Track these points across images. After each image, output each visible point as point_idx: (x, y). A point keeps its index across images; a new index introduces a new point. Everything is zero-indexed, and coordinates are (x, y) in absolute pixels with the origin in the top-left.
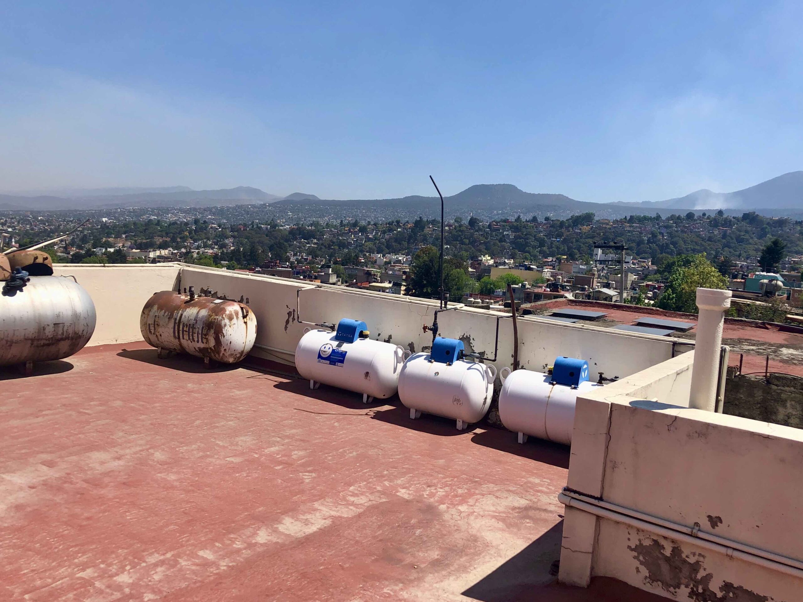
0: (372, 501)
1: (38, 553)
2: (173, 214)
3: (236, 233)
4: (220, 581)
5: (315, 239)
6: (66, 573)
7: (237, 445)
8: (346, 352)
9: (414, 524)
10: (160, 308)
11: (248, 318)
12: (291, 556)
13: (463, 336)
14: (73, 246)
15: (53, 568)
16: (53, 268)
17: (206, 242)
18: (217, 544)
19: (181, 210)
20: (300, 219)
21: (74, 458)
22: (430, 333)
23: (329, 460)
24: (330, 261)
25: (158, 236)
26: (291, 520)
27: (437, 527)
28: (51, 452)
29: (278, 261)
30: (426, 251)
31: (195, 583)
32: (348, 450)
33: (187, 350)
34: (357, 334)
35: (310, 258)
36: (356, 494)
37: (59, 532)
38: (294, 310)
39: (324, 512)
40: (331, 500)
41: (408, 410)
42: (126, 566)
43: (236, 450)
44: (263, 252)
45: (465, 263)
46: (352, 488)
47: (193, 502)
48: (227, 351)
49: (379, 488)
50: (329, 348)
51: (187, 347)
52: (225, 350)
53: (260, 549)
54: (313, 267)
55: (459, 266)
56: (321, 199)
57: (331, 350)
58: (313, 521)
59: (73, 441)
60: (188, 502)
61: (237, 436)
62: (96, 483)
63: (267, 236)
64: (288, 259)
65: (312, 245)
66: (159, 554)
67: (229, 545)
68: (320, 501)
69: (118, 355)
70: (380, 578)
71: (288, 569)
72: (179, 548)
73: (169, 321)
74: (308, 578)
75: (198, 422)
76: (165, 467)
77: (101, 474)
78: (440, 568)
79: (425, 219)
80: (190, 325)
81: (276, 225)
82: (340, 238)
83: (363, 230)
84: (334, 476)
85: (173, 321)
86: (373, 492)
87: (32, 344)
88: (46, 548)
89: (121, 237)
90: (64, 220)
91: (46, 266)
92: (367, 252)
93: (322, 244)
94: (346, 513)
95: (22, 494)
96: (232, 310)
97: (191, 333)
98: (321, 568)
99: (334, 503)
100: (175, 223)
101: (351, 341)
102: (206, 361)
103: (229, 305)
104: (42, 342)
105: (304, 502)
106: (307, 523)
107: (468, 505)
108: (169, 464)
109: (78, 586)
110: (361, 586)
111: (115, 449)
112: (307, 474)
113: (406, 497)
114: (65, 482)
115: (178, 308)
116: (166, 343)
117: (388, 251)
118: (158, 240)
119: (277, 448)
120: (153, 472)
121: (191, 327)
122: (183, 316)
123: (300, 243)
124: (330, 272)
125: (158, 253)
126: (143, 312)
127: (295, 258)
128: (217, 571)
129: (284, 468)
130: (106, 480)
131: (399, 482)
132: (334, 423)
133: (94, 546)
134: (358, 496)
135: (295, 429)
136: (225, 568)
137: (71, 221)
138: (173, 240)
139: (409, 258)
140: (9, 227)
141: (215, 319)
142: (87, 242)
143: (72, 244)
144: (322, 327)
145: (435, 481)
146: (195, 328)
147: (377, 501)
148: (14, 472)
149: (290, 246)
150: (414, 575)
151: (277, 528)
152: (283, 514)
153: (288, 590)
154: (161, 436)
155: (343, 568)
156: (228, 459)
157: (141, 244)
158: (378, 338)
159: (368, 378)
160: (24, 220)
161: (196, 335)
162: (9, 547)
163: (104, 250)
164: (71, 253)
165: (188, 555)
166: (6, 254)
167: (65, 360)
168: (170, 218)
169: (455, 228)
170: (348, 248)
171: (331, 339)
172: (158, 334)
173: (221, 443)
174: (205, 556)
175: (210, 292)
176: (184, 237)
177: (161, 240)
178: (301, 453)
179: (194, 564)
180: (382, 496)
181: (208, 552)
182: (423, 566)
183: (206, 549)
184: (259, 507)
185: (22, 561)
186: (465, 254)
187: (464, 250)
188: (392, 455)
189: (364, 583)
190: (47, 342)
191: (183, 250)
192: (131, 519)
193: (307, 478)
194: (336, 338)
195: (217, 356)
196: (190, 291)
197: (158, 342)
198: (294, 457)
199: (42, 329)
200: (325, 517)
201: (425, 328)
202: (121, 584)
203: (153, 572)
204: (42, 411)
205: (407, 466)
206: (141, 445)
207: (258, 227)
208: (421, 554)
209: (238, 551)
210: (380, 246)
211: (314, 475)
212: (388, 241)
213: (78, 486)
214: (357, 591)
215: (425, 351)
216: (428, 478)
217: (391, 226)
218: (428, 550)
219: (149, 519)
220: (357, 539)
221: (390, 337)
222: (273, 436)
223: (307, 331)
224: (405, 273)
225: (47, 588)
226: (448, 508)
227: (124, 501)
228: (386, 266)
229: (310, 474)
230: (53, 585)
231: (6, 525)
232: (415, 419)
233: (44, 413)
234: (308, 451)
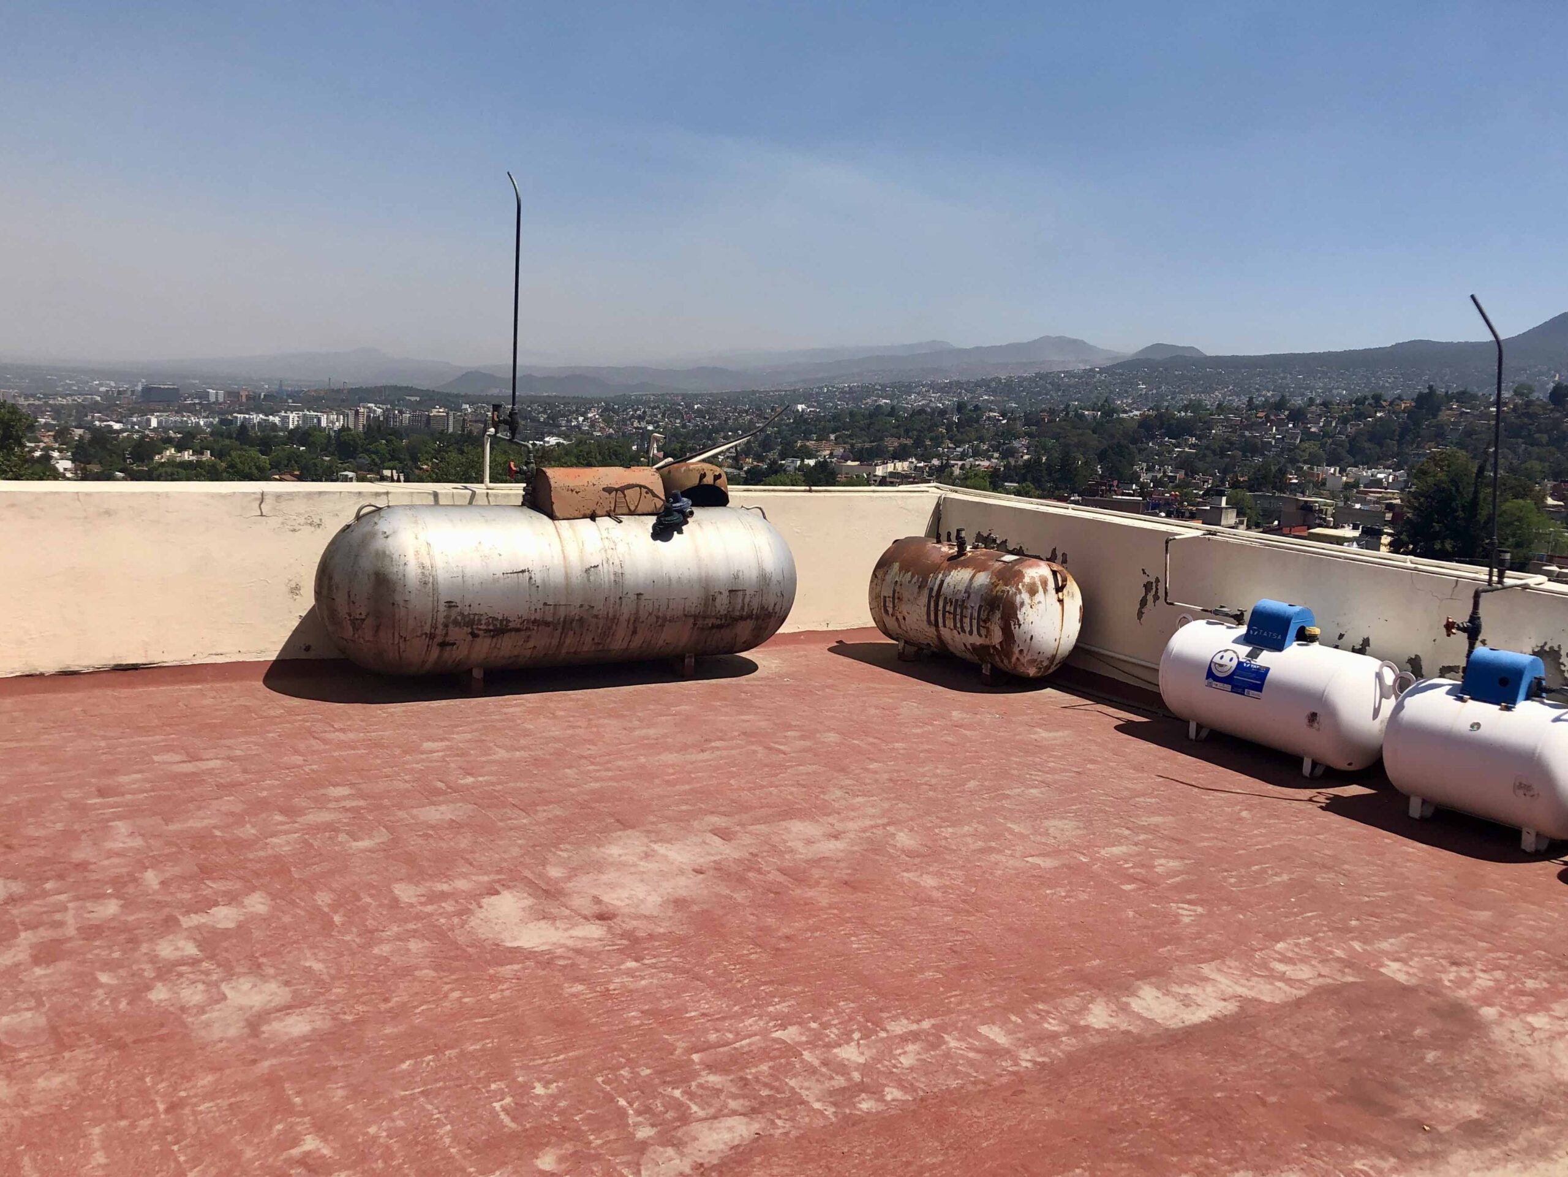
0: (1324, 976)
1: (712, 985)
2: (918, 394)
3: (1034, 428)
4: (1021, 1088)
5: (1192, 436)
6: (755, 1028)
7: (1046, 834)
8: (1268, 669)
9: (1422, 1038)
10: (904, 568)
11: (1065, 591)
12: (1156, 1062)
13: (1542, 647)
14: (747, 456)
15: (734, 1016)
16: (730, 493)
17: (978, 446)
18: (1013, 1018)
19: (933, 387)
20: (1162, 397)
21: (762, 828)
22: (1462, 638)
23: (1232, 885)
24: (1223, 481)
25: (892, 436)
26: (1156, 993)
27: (1477, 1051)
28: (724, 814)
29: (1115, 483)
30: (1442, 460)
31: (974, 1083)
32: (1272, 868)
33: (952, 649)
34: (1292, 632)
35: (1181, 475)
36: (1291, 958)
37: (743, 955)
38: (1157, 580)
39: (1223, 987)
40: (1237, 964)
41: (1406, 798)
42: (853, 1031)
43: (1045, 844)
44: (1085, 463)
45: (1537, 487)
46: (1280, 946)
47: (968, 932)
48: (1025, 652)
49: (1339, 953)
50: (1231, 660)
51: (950, 641)
52: (1021, 651)
53: (1096, 1040)
54: (1186, 494)
55: (1522, 492)
56: (1208, 354)
57: (1234, 663)
58: (1199, 1000)
59: (760, 798)
60: (958, 931)
61: (1046, 818)
62: (798, 875)
63: (1094, 432)
64: (1135, 478)
65: (1187, 450)
66: (908, 1019)
67: (1035, 1023)
68: (1213, 964)
69: (830, 650)
70: (1346, 1137)
71: (1150, 1087)
72: (944, 1014)
73: (919, 593)
74: (1192, 1111)
75: (972, 784)
76: (917, 860)
77: (807, 861)
78: (1484, 1141)
79: (1441, 391)
80: (957, 601)
81: (1115, 410)
82: (1247, 433)
83: (1298, 416)
84: (1241, 917)
85: (926, 592)
86: (1327, 960)
87: (695, 624)
88: (722, 979)
89: (828, 440)
90: (735, 409)
91: (719, 489)
92: (1305, 462)
93: (1207, 448)
94: (1270, 993)
95: (682, 881)
96: (1035, 575)
97: (958, 617)
98: (1219, 1095)
99: (1244, 970)
100: (921, 411)
101: (1279, 647)
102: (986, 670)
103: (1030, 566)
104: (710, 622)
105: (1180, 961)
106: (1187, 1002)
107: (1551, 1016)
108: (924, 856)
109: (776, 1053)
110: (1305, 1145)
111: (830, 819)
112: (1186, 906)
113: (1402, 978)
114: (750, 869)
115: (936, 569)
116: (912, 634)
117: (1353, 460)
118: (892, 444)
119: (1124, 849)
120: (895, 869)
121: (959, 603)
122: (945, 585)
123: (1161, 444)
124: (1224, 504)
125: (890, 467)
126: (875, 574)
127: (1150, 475)
128: (1015, 1068)
129: (1140, 889)
130: (816, 873)
131: (1385, 945)
132: (1241, 810)
133: (798, 989)
134: (1295, 964)
135: (1160, 815)
136: (1029, 1065)
137: (747, 412)
138: (919, 443)
139: (1401, 476)
140: (648, 423)
141: (1003, 591)
142: (771, 449)
143: (747, 451)
144: (1216, 614)
145: (1470, 955)
146: (966, 608)
147: (1334, 979)
148: (669, 841)
149: (1140, 451)
150: (1422, 1144)
151: (1128, 1004)
152: (1138, 979)
153: (1151, 1126)
154: (908, 803)
155: (1264, 1104)
156: (1030, 859)
157: (861, 450)
158: (1339, 643)
159: (1316, 725)
160: (672, 411)
161: (967, 621)
162: (667, 969)
163: (799, 463)
164: (745, 468)
165: (961, 1030)
166: (658, 469)
167: (744, 654)
168: (915, 401)
169: (1514, 410)
170: (1263, 454)
171: (1236, 641)
172: (900, 618)
173: (1015, 828)
174: (992, 1037)
175: (994, 541)
176: (937, 437)
177: (896, 444)
178: (1173, 864)
179: (971, 1048)
180: (1346, 970)
181: (996, 1029)
182: (1443, 1129)
183: (994, 1023)
184: (1090, 959)
185: (686, 996)
186: (1536, 465)
187: (1537, 459)
188: (1368, 889)
189: (1312, 1142)
190: (719, 622)
191: (936, 462)
192: (858, 949)
193: (1187, 913)
194: (1246, 640)
195: (1006, 661)
196: (958, 537)
197: (899, 631)
198: (1159, 870)
199: (710, 598)
200: (1226, 997)
201: (1449, 627)
202: (846, 1063)
203: (899, 1051)
204: (710, 741)
205: (1403, 916)
206: (873, 817)
207: (1077, 415)
208: (1439, 1104)
209: (1054, 1037)
210: (1335, 449)
211: (1200, 910)
212: (1352, 440)
213: (770, 877)
214: (1295, 1155)
215: (1447, 675)
216: (1453, 946)
217: (1360, 408)
218: (1457, 1098)
219: (890, 954)
220: (1294, 1049)
221: (1366, 642)
222: (1117, 826)
223: (1184, 621)
224: (1390, 507)
225: (726, 1049)
226: (1502, 1015)
227: (848, 915)
228: (1347, 493)
229: (1193, 908)
230: (737, 1045)
231: (662, 930)
232: (1422, 819)
233: (713, 744)
234: (1187, 861)
